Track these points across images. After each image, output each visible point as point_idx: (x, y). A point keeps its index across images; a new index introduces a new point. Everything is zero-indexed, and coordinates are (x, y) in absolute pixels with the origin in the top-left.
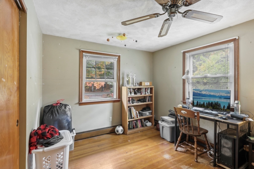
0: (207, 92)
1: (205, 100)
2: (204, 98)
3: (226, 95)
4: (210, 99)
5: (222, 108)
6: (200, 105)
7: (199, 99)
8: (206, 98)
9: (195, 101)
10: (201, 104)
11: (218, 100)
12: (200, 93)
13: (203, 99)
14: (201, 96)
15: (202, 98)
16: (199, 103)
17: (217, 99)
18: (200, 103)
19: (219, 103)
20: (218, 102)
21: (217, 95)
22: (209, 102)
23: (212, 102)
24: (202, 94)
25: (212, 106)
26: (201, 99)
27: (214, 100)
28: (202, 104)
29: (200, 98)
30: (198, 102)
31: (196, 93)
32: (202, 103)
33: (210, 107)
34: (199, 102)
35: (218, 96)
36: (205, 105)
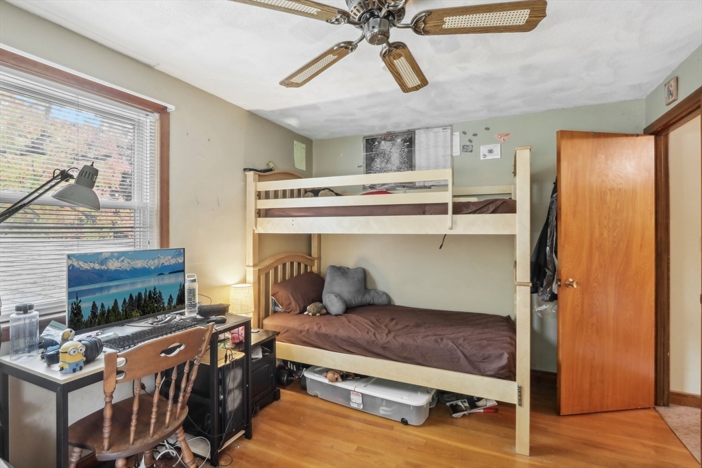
0: (123, 261)
1: (120, 290)
2: (117, 286)
3: (173, 262)
4: (133, 284)
5: (166, 305)
6: (103, 313)
7: (98, 295)
8: (123, 285)
9: (83, 305)
10: (106, 309)
11: (156, 283)
12: (103, 267)
13: (113, 291)
14: (105, 282)
15: (109, 288)
16: (99, 308)
17: (152, 279)
18: (103, 306)
19: (158, 291)
20: (155, 289)
21: (152, 268)
22: (131, 296)
23: (140, 294)
24: (108, 271)
25: (139, 307)
26: (105, 293)
27: (146, 285)
28: (109, 311)
29: (101, 289)
30: (94, 306)
31: (87, 271)
32: (109, 305)
33: (134, 313)
34: (99, 305)
35: (155, 269)
36: (120, 309)
